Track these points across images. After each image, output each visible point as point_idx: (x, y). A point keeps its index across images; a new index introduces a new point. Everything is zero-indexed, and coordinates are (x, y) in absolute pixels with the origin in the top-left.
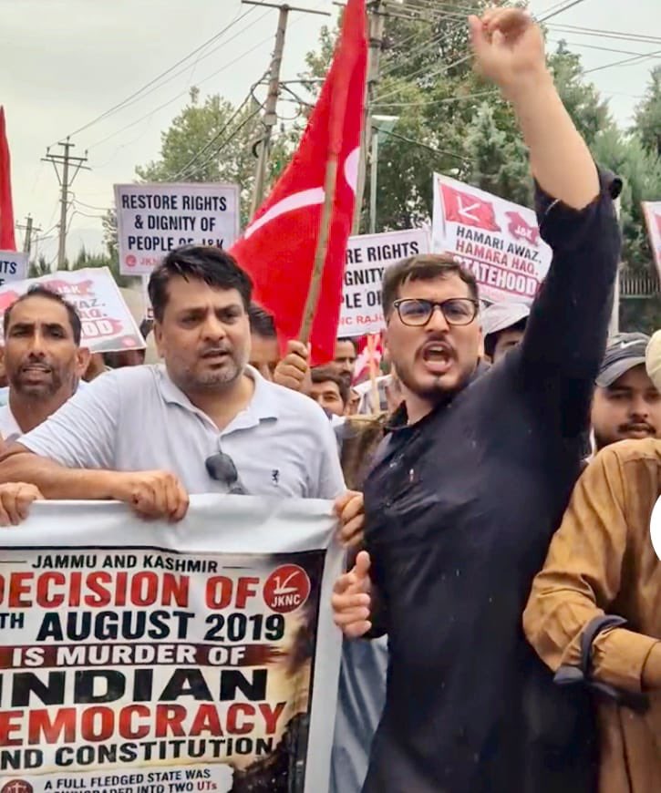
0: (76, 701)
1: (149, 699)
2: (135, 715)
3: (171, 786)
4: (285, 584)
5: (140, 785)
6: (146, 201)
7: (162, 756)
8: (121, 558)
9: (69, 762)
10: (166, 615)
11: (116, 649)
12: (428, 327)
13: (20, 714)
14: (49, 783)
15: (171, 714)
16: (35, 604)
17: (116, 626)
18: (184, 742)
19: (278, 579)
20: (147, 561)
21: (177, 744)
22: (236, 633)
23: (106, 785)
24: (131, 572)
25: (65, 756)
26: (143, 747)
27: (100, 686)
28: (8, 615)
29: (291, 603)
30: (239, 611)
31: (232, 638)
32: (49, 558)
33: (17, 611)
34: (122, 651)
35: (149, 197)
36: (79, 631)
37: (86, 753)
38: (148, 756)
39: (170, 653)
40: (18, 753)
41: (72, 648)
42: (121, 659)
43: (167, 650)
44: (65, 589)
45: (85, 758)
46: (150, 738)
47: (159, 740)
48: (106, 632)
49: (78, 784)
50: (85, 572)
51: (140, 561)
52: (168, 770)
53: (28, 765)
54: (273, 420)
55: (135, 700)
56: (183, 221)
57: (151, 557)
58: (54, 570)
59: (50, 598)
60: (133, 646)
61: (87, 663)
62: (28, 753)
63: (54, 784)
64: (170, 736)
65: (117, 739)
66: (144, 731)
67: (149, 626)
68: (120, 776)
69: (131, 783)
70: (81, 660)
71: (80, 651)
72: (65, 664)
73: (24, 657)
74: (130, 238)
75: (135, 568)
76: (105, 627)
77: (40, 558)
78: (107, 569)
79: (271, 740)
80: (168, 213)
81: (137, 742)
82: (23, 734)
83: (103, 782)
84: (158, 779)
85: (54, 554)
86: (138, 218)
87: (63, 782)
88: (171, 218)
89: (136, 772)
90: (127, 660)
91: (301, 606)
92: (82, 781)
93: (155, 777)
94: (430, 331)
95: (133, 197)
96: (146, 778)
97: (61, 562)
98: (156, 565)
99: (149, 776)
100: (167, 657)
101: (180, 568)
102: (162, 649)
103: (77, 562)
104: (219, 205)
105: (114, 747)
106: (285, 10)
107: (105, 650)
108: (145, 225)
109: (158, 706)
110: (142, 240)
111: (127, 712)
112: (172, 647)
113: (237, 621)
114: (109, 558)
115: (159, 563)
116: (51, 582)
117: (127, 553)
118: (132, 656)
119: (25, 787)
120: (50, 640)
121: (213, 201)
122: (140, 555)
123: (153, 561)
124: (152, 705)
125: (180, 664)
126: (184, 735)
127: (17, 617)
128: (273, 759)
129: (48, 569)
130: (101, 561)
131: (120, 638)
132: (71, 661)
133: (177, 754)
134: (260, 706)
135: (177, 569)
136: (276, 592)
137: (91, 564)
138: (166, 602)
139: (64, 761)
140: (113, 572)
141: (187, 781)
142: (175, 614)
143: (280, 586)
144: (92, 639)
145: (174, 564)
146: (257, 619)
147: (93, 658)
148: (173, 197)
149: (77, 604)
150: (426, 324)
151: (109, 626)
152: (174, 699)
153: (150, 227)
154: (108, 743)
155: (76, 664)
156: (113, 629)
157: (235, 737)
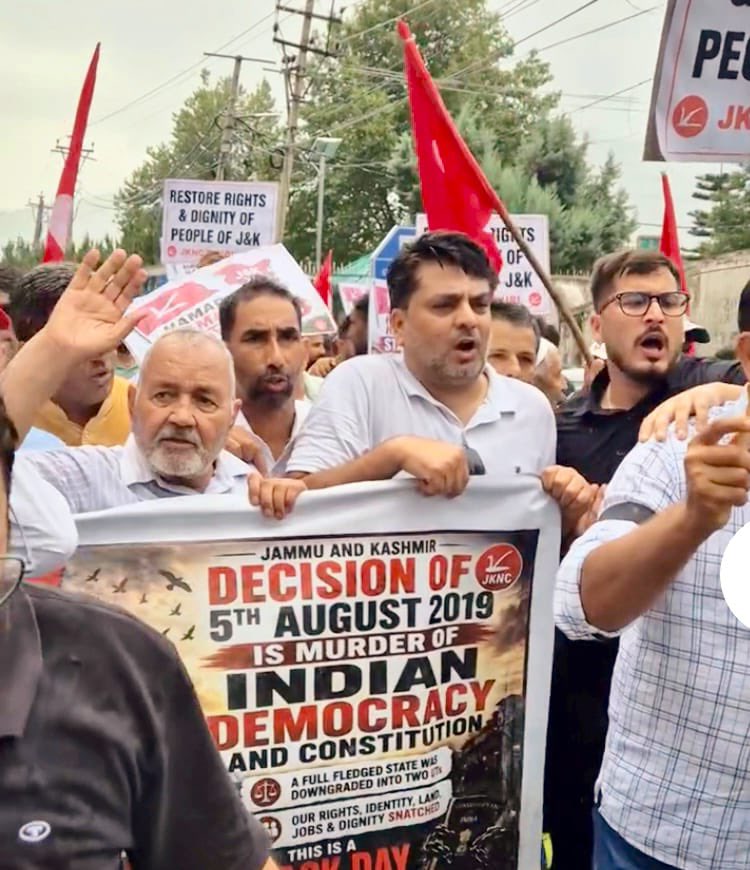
0: (318, 697)
1: (385, 692)
2: (372, 708)
3: (408, 775)
4: (497, 563)
5: (380, 777)
6: (192, 196)
7: (399, 746)
8: (348, 547)
9: (313, 758)
10: (395, 604)
11: (351, 642)
12: (646, 317)
13: (265, 714)
14: (295, 780)
15: (406, 705)
16: (269, 598)
17: (349, 618)
18: (418, 732)
19: (491, 558)
20: (374, 549)
21: (412, 734)
22: (451, 613)
23: (348, 778)
24: (360, 561)
25: (309, 752)
26: (381, 740)
27: (338, 681)
28: (243, 611)
29: (502, 581)
30: (454, 590)
31: (447, 618)
32: (276, 549)
33: (253, 606)
34: (357, 644)
35: (195, 193)
36: (314, 626)
37: (328, 748)
38: (385, 748)
39: (402, 643)
40: (264, 752)
41: (309, 643)
42: (356, 652)
43: (399, 640)
44: (296, 581)
45: (328, 753)
46: (388, 729)
47: (395, 732)
48: (340, 624)
49: (322, 779)
50: (314, 562)
51: (367, 549)
52: (404, 760)
53: (274, 764)
54: (512, 414)
55: (372, 693)
56: (223, 216)
57: (377, 544)
58: (283, 561)
59: (283, 591)
60: (366, 638)
61: (326, 659)
62: (274, 751)
63: (300, 781)
64: (406, 727)
65: (356, 733)
66: (381, 724)
67: (380, 616)
68: (360, 769)
69: (371, 775)
70: (319, 657)
71: (317, 646)
72: (305, 661)
73: (265, 656)
74: (173, 230)
75: (362, 556)
76: (339, 619)
77: (268, 550)
78: (335, 559)
79: (480, 717)
80: (211, 207)
81: (375, 735)
82: (269, 734)
83: (345, 775)
84: (396, 770)
85: (281, 545)
86: (183, 212)
87: (308, 779)
88: (213, 213)
89: (375, 764)
90: (362, 653)
91: (512, 585)
92: (325, 776)
93: (393, 768)
94: (649, 321)
95: (180, 192)
96: (385, 770)
97: (289, 553)
98: (383, 552)
99: (387, 767)
100: (399, 647)
101: (406, 551)
102: (393, 638)
103: (306, 552)
104: (259, 201)
105: (353, 741)
106: (239, 60)
107: (341, 644)
108: (189, 218)
109: (394, 698)
110: (183, 232)
111: (364, 706)
112: (403, 636)
113: (452, 600)
114: (335, 547)
115: (386, 549)
116: (282, 574)
117: (353, 541)
118: (366, 649)
119: (273, 786)
120: (288, 636)
121: (253, 198)
122: (367, 543)
123: (380, 548)
124: (388, 697)
125: (411, 653)
126: (418, 725)
127: (253, 613)
128: (484, 736)
129: (277, 561)
130: (328, 550)
131: (354, 631)
132: (309, 657)
133: (412, 744)
134: (471, 684)
135: (403, 552)
136: (488, 570)
137: (319, 553)
138: (394, 591)
139: (308, 757)
140: (342, 561)
141: (423, 770)
142: (404, 601)
143: (494, 564)
144: (328, 633)
145: (400, 547)
146: (469, 597)
147: (330, 654)
148: (217, 194)
149: (311, 598)
150: (645, 314)
151: (343, 619)
152: (408, 690)
153: (193, 220)
154: (348, 738)
155: (314, 660)
156: (346, 620)
157: (453, 719)
